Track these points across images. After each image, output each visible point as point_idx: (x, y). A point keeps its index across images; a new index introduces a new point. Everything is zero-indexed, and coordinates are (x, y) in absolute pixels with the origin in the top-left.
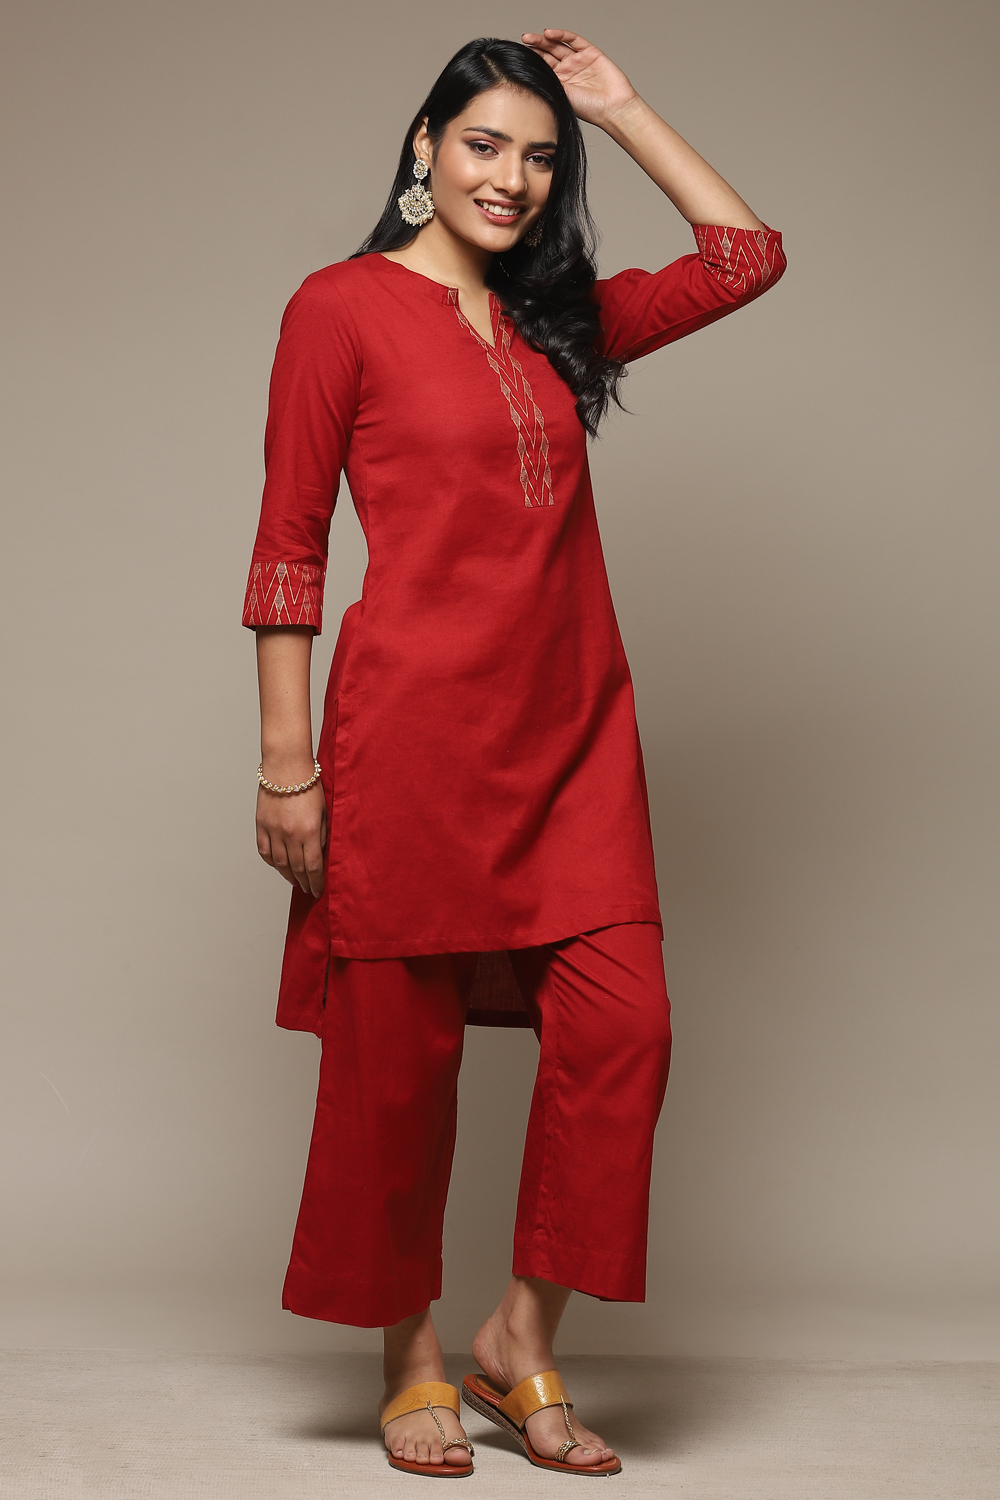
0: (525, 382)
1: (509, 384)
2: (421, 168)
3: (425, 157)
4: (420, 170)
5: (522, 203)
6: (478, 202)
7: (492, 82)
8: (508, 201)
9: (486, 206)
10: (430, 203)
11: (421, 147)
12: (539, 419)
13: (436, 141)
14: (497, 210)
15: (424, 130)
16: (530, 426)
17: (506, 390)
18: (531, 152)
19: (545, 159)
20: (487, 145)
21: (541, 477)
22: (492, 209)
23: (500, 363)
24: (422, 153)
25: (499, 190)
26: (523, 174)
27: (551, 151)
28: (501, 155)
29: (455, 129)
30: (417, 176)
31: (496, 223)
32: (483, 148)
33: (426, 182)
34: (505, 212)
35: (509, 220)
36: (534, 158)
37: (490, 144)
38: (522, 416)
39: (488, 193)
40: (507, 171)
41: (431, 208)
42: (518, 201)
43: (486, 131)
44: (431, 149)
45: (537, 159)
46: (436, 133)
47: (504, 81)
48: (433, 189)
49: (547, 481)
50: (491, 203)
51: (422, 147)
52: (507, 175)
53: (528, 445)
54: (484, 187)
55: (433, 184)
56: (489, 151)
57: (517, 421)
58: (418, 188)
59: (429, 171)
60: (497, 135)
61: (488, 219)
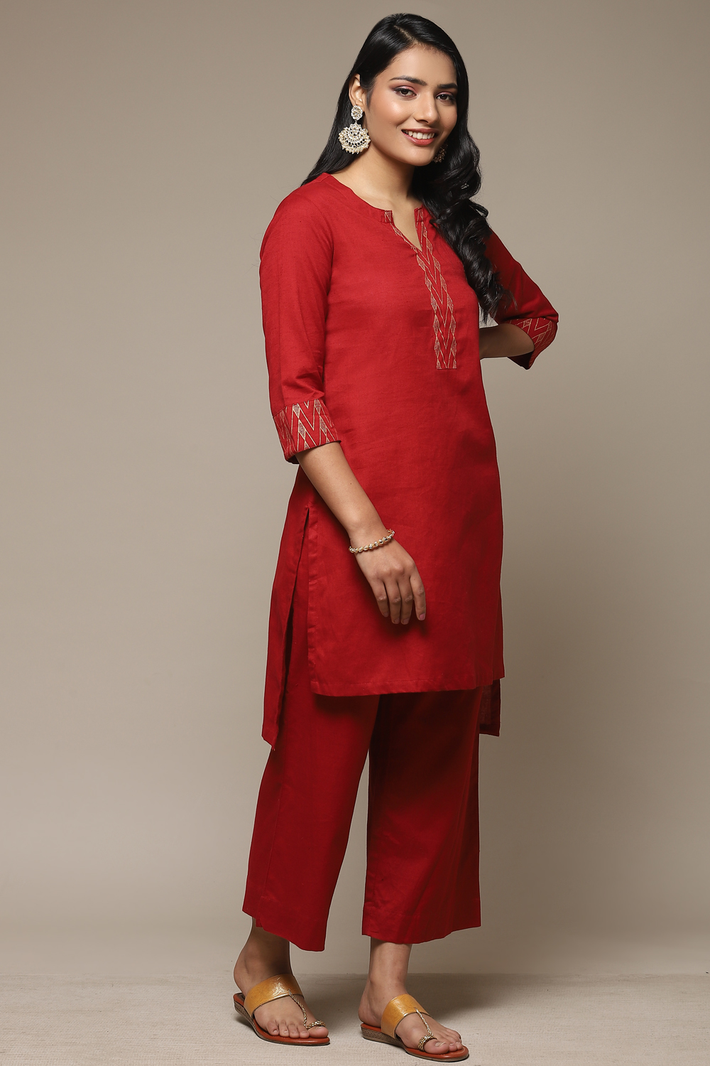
0: (442, 278)
1: (431, 278)
2: (357, 111)
3: (360, 104)
4: (356, 114)
5: (437, 129)
6: (405, 131)
7: (406, 44)
8: (427, 128)
9: (411, 134)
10: (366, 137)
11: (355, 96)
12: (450, 306)
13: (368, 91)
14: (419, 136)
15: (357, 84)
16: (443, 310)
17: (428, 283)
18: (440, 93)
19: (449, 96)
20: (408, 90)
21: (449, 347)
22: (415, 135)
23: (426, 263)
24: (357, 101)
25: (420, 121)
26: (436, 107)
27: (453, 90)
28: (419, 96)
29: (383, 81)
30: (354, 118)
31: (419, 144)
32: (405, 92)
33: (361, 122)
34: (425, 137)
35: (428, 142)
36: (441, 96)
37: (410, 88)
38: (439, 303)
39: (412, 124)
40: (424, 107)
41: (367, 141)
42: (434, 127)
43: (407, 79)
44: (364, 96)
45: (443, 97)
46: (367, 85)
47: (416, 42)
48: (369, 126)
49: (453, 351)
50: (414, 131)
51: (357, 97)
52: (425, 110)
53: (441, 324)
54: (409, 120)
55: (368, 122)
56: (409, 94)
57: (435, 307)
58: (356, 126)
59: (364, 113)
60: (415, 81)
61: (413, 142)
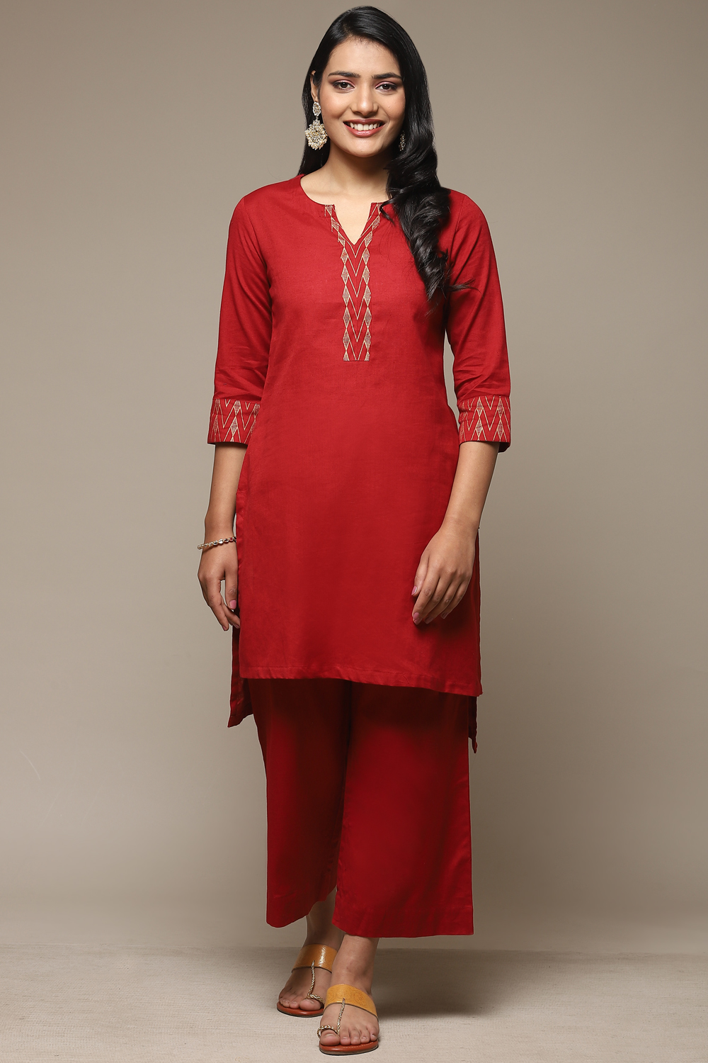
0: (366, 270)
1: (350, 270)
2: (316, 108)
4: (316, 111)
8: (365, 119)
9: (352, 125)
10: (323, 132)
12: (366, 298)
16: (357, 303)
17: (345, 275)
18: (378, 82)
19: (391, 86)
21: (362, 340)
22: (356, 127)
23: (351, 255)
28: (356, 88)
30: (315, 114)
31: (361, 136)
32: (343, 85)
34: (365, 128)
35: (372, 133)
37: (347, 81)
38: (353, 295)
40: (360, 98)
41: (324, 136)
43: (343, 74)
45: (385, 86)
47: (350, 35)
49: (366, 344)
50: (354, 122)
51: (315, 92)
53: (353, 317)
54: (346, 112)
57: (347, 299)
59: (320, 109)
60: (352, 75)
61: (355, 134)
